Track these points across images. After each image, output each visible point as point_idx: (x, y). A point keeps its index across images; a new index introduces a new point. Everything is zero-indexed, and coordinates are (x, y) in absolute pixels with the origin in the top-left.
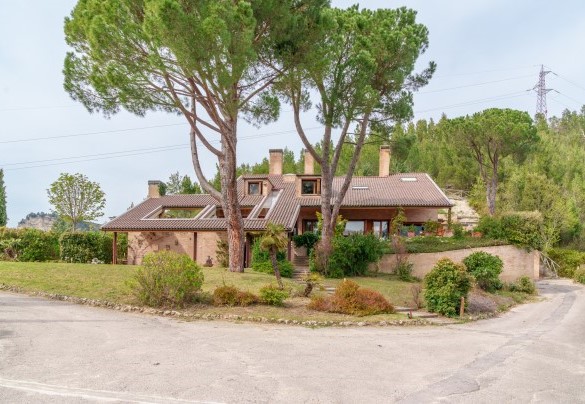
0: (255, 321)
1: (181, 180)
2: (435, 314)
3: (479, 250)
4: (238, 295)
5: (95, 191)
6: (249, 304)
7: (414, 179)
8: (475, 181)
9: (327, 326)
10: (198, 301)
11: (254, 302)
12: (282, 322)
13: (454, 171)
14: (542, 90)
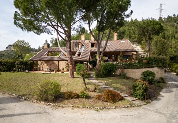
0: (78, 107)
1: (54, 39)
2: (137, 99)
3: (147, 69)
4: (73, 94)
5: (28, 45)
6: (76, 98)
7: (124, 41)
8: (142, 40)
9: (102, 109)
10: (59, 97)
11: (78, 97)
12: (87, 108)
13: (136, 37)
14: (161, 9)
